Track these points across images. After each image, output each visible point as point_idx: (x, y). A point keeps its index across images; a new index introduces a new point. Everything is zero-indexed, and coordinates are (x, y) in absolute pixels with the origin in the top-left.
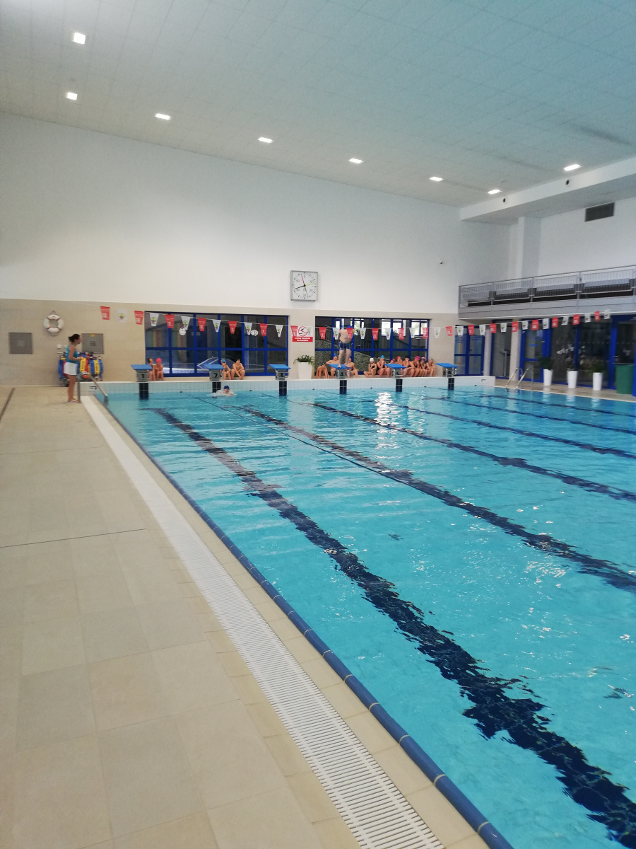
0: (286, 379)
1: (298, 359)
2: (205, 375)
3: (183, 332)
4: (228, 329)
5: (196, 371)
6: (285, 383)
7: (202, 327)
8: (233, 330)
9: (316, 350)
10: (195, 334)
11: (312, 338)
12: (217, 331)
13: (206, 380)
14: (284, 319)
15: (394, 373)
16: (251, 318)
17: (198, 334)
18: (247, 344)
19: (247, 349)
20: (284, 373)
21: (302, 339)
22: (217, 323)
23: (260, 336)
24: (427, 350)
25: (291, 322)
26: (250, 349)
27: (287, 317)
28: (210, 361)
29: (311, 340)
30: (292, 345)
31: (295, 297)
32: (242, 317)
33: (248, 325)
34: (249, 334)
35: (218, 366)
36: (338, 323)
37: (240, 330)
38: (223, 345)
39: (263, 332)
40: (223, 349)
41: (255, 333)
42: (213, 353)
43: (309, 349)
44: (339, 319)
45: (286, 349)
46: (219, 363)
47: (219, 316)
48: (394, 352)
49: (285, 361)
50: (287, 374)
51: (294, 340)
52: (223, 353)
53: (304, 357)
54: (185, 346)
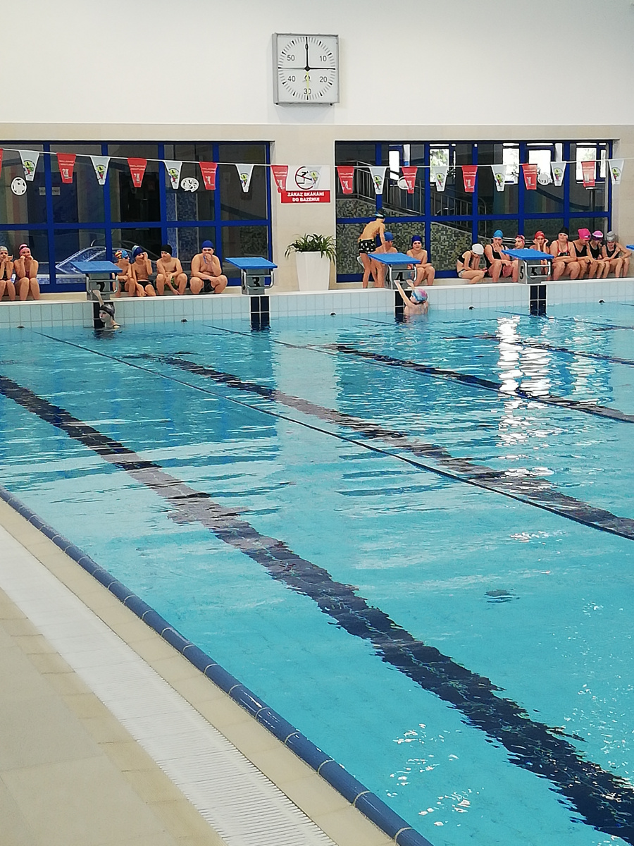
0: (268, 292)
1: (296, 246)
2: (78, 287)
3: (19, 187)
4: (126, 178)
5: (53, 279)
6: (265, 300)
7: (66, 175)
8: (137, 179)
9: (338, 221)
10: (49, 191)
11: (327, 193)
12: (102, 182)
13: (79, 298)
14: (258, 151)
15: (525, 271)
16: (182, 149)
17: (56, 191)
18: (172, 212)
19: (173, 224)
20: (264, 278)
21: (303, 196)
22: (101, 163)
23: (202, 191)
24: (609, 215)
25: (277, 158)
26: (181, 225)
27: (267, 144)
28: (85, 256)
29: (325, 198)
30: (280, 211)
31: (285, 96)
32: (159, 148)
33: (173, 167)
34: (175, 186)
35: (107, 266)
36: (394, 157)
37: (156, 178)
38: (117, 215)
39: (209, 181)
40: (115, 226)
41: (190, 185)
42: (92, 238)
43: (323, 220)
44: (398, 145)
45: (268, 223)
46: (110, 257)
47: (104, 147)
48: (527, 222)
49: (265, 248)
50: (268, 281)
51: (286, 198)
52: (117, 234)
53: (310, 239)
54: (24, 220)
